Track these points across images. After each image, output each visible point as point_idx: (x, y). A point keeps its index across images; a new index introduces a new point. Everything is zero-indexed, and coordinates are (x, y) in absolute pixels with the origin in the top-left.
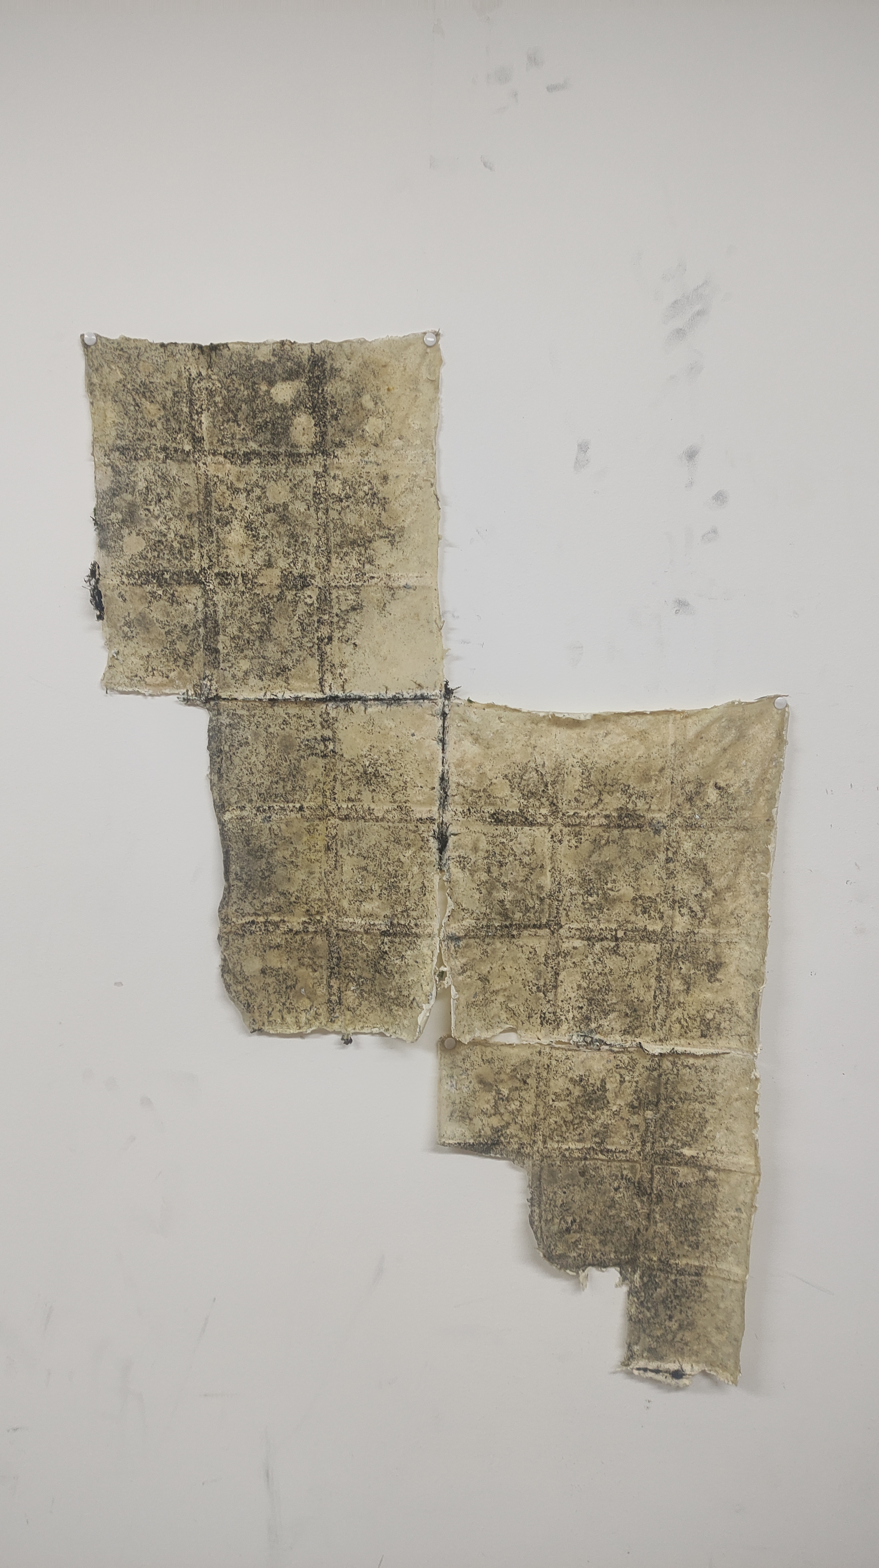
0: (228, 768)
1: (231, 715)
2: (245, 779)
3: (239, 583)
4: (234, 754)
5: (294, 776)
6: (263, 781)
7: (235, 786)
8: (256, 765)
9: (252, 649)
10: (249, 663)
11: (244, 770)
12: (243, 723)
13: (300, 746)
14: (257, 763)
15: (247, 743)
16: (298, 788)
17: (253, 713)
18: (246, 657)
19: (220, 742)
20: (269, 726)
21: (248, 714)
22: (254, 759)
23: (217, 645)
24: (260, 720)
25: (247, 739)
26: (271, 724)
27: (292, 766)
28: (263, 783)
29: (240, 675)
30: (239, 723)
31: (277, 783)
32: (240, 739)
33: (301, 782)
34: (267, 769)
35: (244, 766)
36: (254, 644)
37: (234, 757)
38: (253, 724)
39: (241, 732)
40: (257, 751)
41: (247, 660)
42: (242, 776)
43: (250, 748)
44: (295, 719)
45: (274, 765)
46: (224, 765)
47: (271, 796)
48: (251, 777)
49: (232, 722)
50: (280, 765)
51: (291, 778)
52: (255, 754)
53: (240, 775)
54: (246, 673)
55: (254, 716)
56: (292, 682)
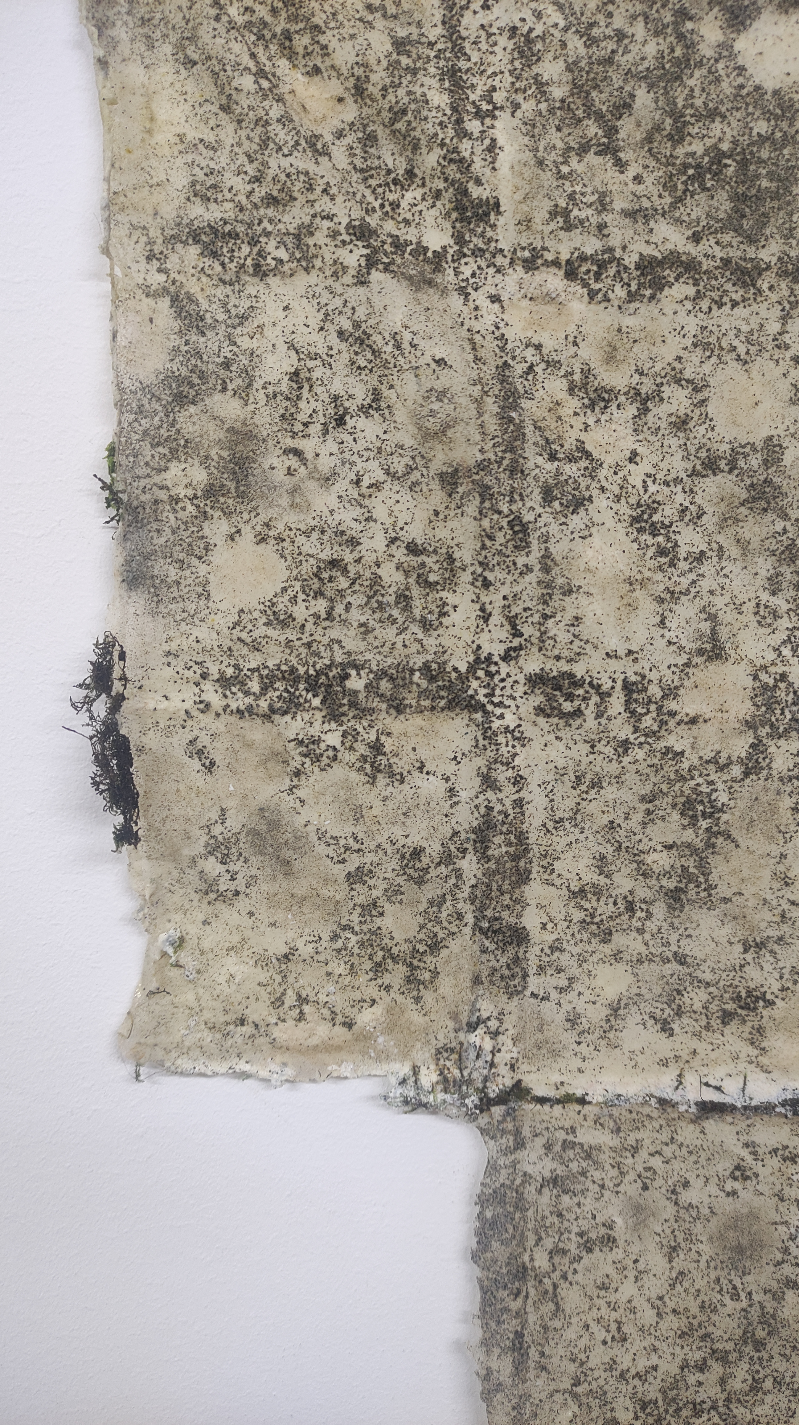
0: (545, 1328)
1: (558, 1148)
2: (598, 1357)
3: (610, 712)
4: (565, 1277)
5: (759, 1345)
6: (654, 1360)
7: (566, 1384)
8: (633, 1310)
9: (640, 931)
10: (630, 979)
11: (594, 1327)
12: (597, 1175)
13: (786, 1251)
14: (639, 1302)
15: (609, 1241)
16: (768, 1384)
17: (631, 1140)
18: (617, 956)
19: (521, 1243)
20: (686, 1184)
21: (615, 1142)
22: (628, 1290)
23: (519, 916)
24: (656, 1162)
25: (609, 1226)
26: (691, 1177)
27: (755, 1313)
28: (655, 1368)
29: (596, 1014)
30: (583, 1173)
31: (702, 1367)
32: (584, 1224)
33: (779, 1365)
34: (671, 1324)
35: (594, 1314)
36: (649, 916)
37: (564, 1286)
38: (632, 1176)
39: (589, 1204)
40: (641, 1266)
41: (621, 967)
42: (587, 1349)
43: (618, 1254)
44: (774, 1162)
45: (695, 1310)
46: (532, 1318)
47: (678, 1410)
48: (617, 1350)
49: (561, 1170)
50: (715, 1310)
51: (749, 1349)
52: (631, 1274)
53: (582, 1343)
54: (615, 1010)
55: (635, 1150)
56: (775, 1041)
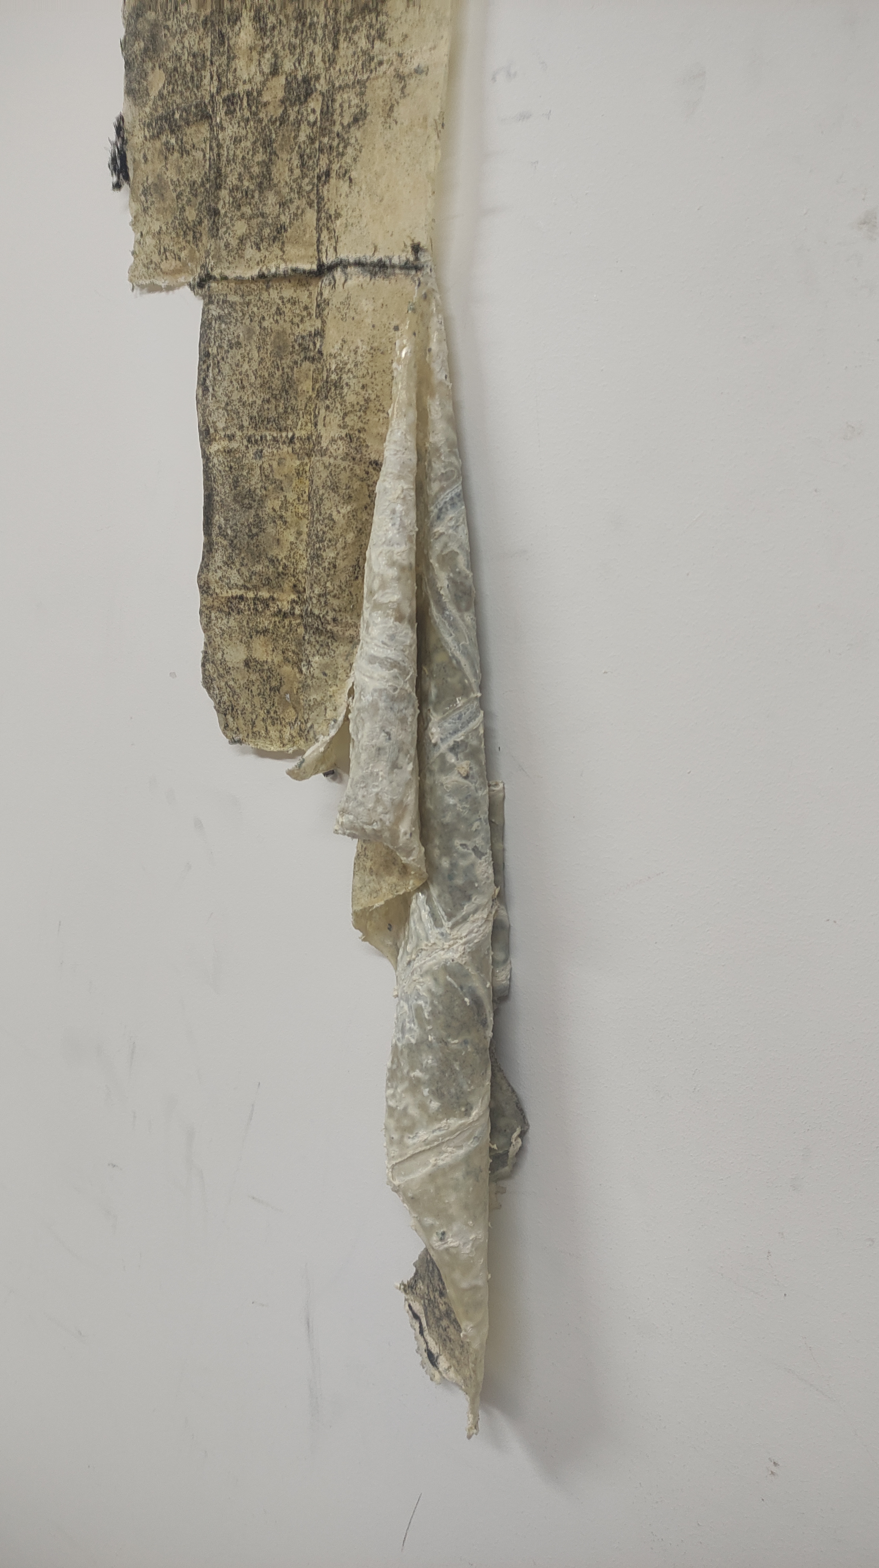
0: (215, 379)
1: (221, 303)
2: (235, 396)
3: (244, 107)
4: (223, 359)
5: (287, 392)
6: (254, 398)
7: (223, 405)
8: (248, 376)
9: (250, 204)
10: (246, 226)
11: (234, 383)
12: (235, 315)
13: (293, 347)
14: (250, 373)
15: (238, 344)
16: (289, 410)
17: (247, 300)
18: (243, 216)
19: (209, 343)
20: (263, 318)
21: (242, 301)
22: (246, 366)
23: (217, 204)
24: (255, 309)
25: (238, 337)
26: (265, 315)
27: (285, 376)
28: (255, 402)
29: (234, 243)
30: (230, 314)
31: (268, 401)
32: (230, 337)
33: (294, 402)
34: (259, 381)
35: (235, 377)
36: (253, 197)
37: (222, 363)
38: (247, 316)
39: (232, 328)
40: (250, 356)
41: (243, 221)
42: (232, 392)
43: (242, 351)
44: (289, 306)
45: (267, 376)
46: (211, 375)
47: (263, 421)
48: (242, 393)
49: (222, 313)
50: (273, 376)
51: (284, 394)
52: (247, 360)
53: (230, 389)
54: (242, 240)
55: (248, 304)
56: (287, 248)
